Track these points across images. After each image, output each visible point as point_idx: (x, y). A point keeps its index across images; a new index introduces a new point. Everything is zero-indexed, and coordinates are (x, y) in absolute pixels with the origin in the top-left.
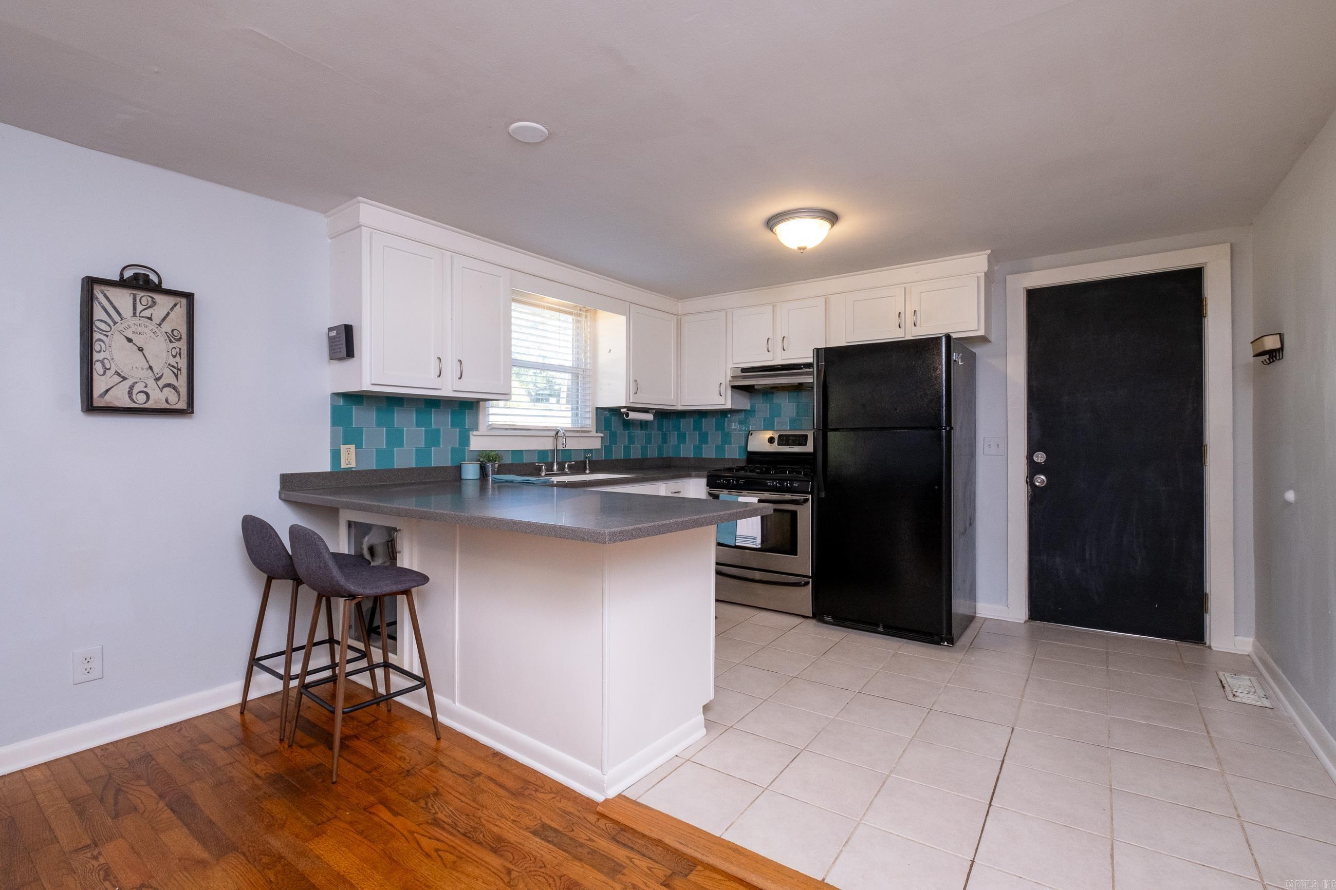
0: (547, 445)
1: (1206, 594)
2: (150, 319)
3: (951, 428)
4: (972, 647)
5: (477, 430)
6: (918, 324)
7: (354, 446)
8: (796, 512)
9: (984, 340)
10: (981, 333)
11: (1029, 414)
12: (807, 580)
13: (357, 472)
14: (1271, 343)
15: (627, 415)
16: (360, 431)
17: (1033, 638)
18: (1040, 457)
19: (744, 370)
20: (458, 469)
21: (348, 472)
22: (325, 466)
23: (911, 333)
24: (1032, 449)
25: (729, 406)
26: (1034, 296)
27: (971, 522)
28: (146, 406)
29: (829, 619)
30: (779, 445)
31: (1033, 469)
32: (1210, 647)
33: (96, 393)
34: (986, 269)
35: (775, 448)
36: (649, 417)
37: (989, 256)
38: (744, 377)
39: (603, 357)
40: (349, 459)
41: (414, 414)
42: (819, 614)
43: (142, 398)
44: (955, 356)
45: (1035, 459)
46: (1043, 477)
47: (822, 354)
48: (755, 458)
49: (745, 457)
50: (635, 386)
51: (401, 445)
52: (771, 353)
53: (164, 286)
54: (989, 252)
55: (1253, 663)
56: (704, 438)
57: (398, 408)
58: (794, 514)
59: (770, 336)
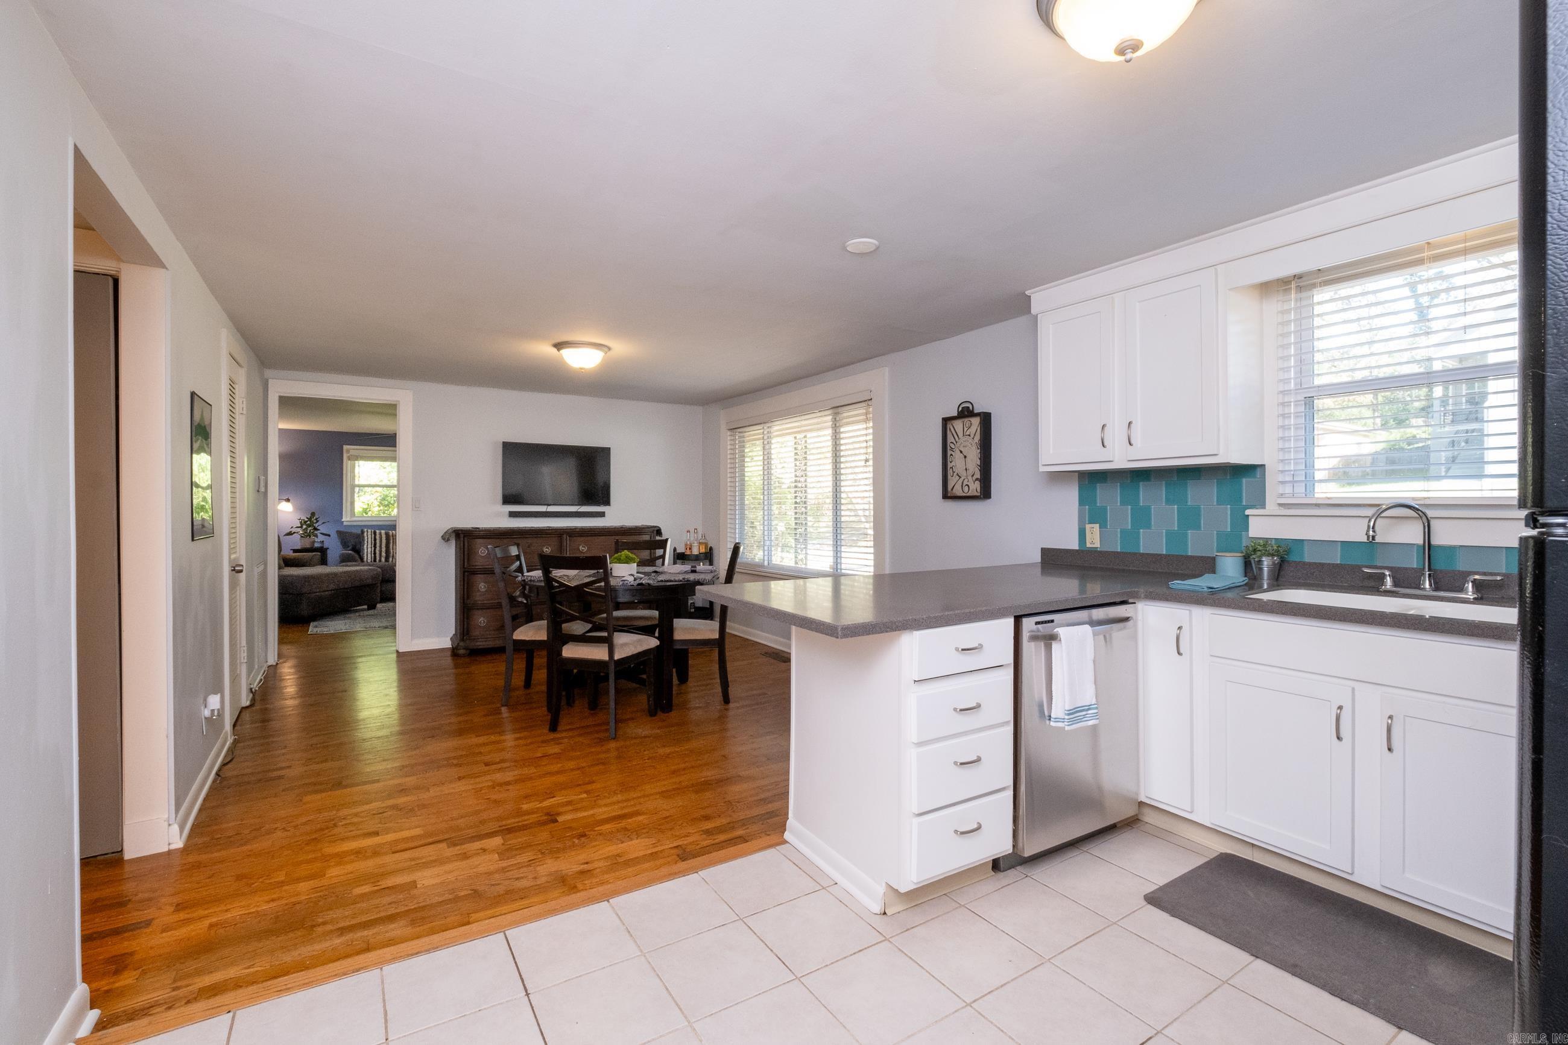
2: (969, 435)
5: (1263, 506)
7: (1098, 525)
13: (1100, 552)
16: (1104, 510)
20: (1208, 560)
21: (1093, 552)
22: (1074, 545)
28: (968, 495)
33: (950, 488)
40: (1094, 540)
41: (1164, 489)
43: (966, 489)
51: (1148, 526)
53: (976, 411)
57: (1145, 483)
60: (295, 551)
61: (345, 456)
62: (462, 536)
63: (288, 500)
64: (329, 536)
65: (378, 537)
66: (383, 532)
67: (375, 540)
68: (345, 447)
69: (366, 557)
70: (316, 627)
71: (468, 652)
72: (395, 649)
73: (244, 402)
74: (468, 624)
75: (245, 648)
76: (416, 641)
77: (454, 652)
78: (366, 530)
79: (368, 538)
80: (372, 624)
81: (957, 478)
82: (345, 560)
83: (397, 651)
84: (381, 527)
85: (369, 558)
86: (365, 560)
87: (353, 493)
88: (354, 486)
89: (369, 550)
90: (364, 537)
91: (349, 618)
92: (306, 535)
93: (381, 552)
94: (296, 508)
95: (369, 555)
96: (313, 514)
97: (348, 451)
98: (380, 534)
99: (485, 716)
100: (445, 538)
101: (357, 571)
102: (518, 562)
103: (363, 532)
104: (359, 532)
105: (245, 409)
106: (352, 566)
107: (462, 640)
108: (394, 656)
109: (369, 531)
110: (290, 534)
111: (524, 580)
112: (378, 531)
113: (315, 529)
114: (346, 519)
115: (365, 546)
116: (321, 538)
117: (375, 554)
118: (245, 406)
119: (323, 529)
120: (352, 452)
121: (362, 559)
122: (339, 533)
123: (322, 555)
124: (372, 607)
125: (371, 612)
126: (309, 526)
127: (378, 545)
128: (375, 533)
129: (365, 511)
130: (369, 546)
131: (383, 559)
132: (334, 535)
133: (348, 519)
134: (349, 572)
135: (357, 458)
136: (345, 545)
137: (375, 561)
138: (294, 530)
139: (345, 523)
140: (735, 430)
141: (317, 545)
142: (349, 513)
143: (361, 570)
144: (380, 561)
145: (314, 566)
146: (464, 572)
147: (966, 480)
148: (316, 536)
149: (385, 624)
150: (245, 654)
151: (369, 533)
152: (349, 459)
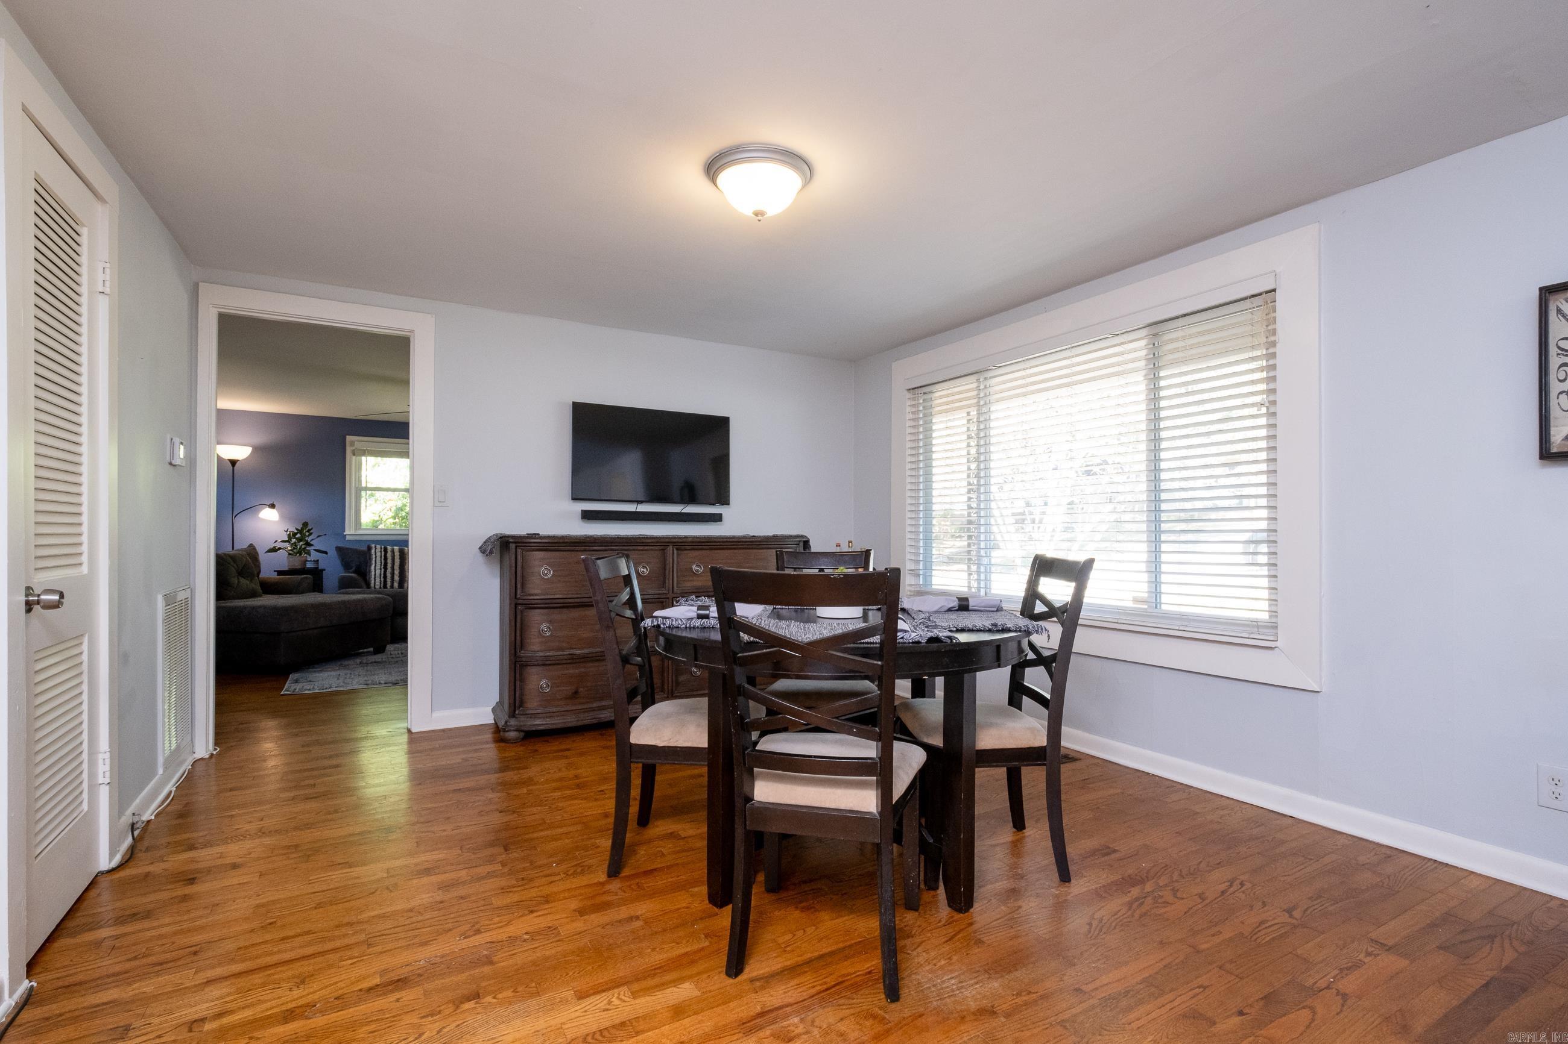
33: (1557, 436)
60: (280, 573)
61: (349, 450)
62: (513, 546)
63: (272, 506)
64: (326, 553)
65: (389, 555)
66: (396, 548)
67: (386, 559)
68: (349, 438)
69: (373, 582)
70: (296, 681)
71: (522, 734)
72: (405, 725)
73: (108, 271)
74: (522, 689)
75: (108, 755)
76: (436, 715)
77: (499, 733)
78: (373, 546)
79: (376, 554)
80: (376, 678)
82: (345, 584)
83: (409, 731)
84: (394, 543)
85: (378, 583)
86: (372, 585)
87: (358, 498)
88: (359, 490)
89: (378, 572)
90: (370, 555)
91: (346, 667)
92: (295, 552)
93: (393, 574)
94: (282, 516)
95: (378, 580)
96: (305, 524)
97: (352, 444)
98: (393, 551)
99: (581, 912)
100: (485, 549)
101: (359, 601)
102: (628, 589)
103: (369, 548)
104: (365, 548)
105: (108, 284)
106: (353, 593)
107: (512, 715)
108: (405, 738)
109: (378, 547)
110: (274, 550)
111: (658, 626)
112: (389, 548)
113: (308, 544)
114: (349, 531)
115: (373, 567)
116: (314, 555)
117: (385, 577)
118: (108, 278)
119: (317, 544)
120: (358, 445)
121: (368, 585)
122: (339, 550)
123: (315, 579)
124: (380, 650)
125: (378, 657)
126: (300, 540)
127: (389, 565)
128: (386, 550)
129: (375, 523)
130: (378, 567)
131: (396, 585)
132: (333, 553)
133: (352, 532)
134: (349, 602)
135: (364, 452)
136: (346, 566)
137: (385, 586)
138: (278, 545)
139: (348, 538)
140: (916, 391)
141: (309, 565)
142: (353, 525)
143: (365, 600)
144: (392, 586)
145: (302, 592)
146: (516, 605)
148: (309, 553)
149: (393, 679)
150: (107, 768)
151: (378, 550)
152: (354, 455)
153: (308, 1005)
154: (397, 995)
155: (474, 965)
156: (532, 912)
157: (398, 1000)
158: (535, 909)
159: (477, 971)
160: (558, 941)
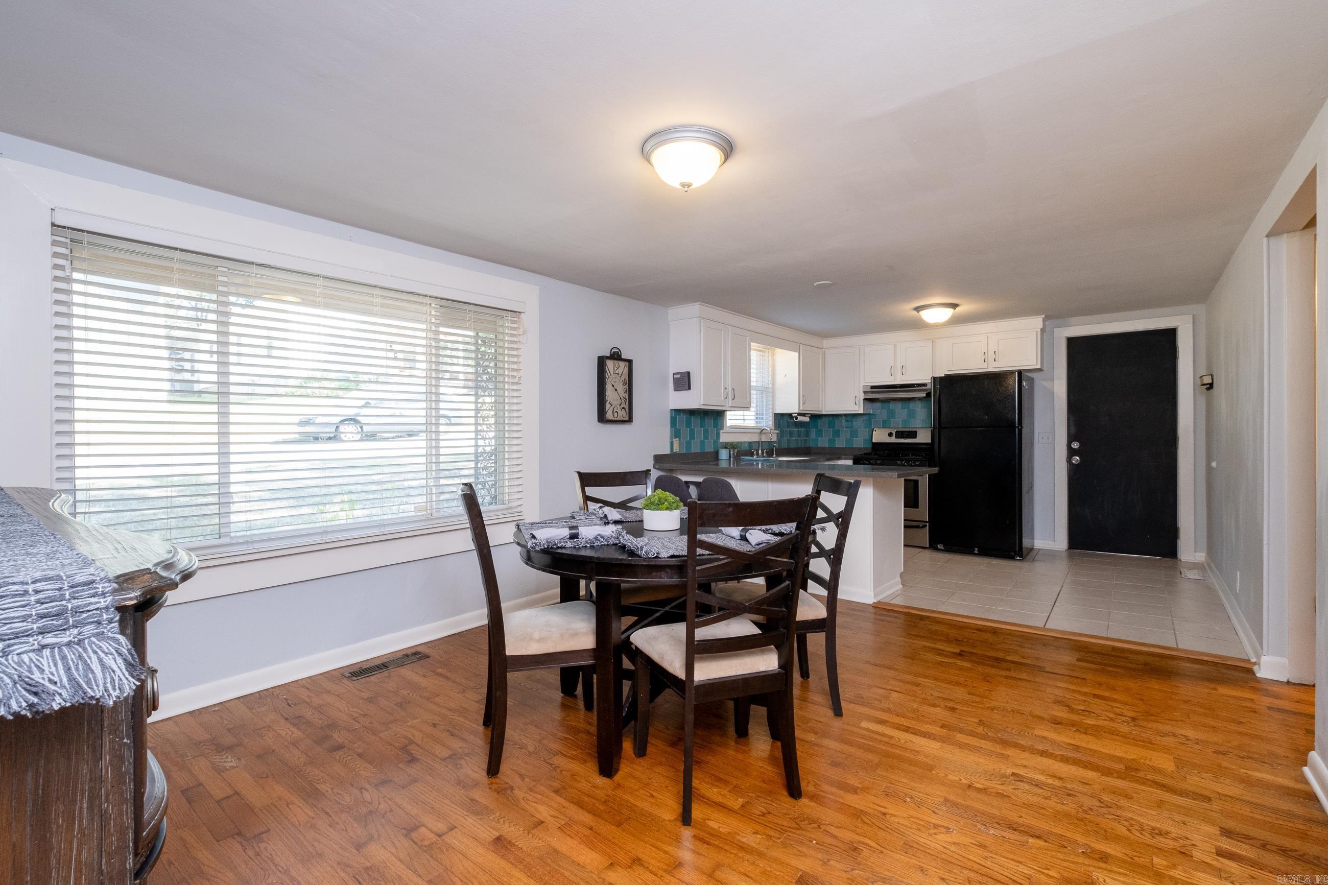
0: (755, 438)
1: (1178, 528)
2: (618, 374)
3: (1022, 427)
4: (1033, 560)
5: (724, 429)
6: (997, 359)
7: (678, 439)
8: (918, 481)
9: (1040, 370)
10: (1039, 367)
11: (1068, 418)
12: (924, 524)
13: (680, 454)
14: (1207, 380)
15: (796, 418)
16: (680, 430)
17: (1071, 557)
18: (1075, 445)
19: (872, 387)
20: (716, 454)
21: (676, 454)
22: (668, 452)
23: (992, 367)
24: (1071, 439)
25: (861, 412)
26: (1073, 344)
27: (1031, 487)
29: (941, 547)
30: (896, 437)
31: (1071, 452)
32: (1180, 560)
34: (1042, 327)
35: (893, 440)
36: (807, 419)
37: (1043, 319)
38: (873, 392)
39: (780, 379)
40: (676, 449)
42: (933, 546)
43: (616, 415)
44: (1024, 383)
45: (1073, 446)
46: (1078, 458)
47: (937, 381)
48: (877, 447)
49: (871, 446)
50: (803, 397)
51: (695, 438)
52: (893, 376)
53: (623, 357)
54: (1044, 316)
55: (1204, 566)
56: (837, 434)
58: (916, 482)
59: (892, 364)
81: (610, 405)
147: (616, 408)
153: (1089, 857)
154: (1020, 821)
155: (958, 806)
156: (885, 814)
157: (1021, 817)
158: (879, 815)
159: (959, 801)
160: (892, 784)
